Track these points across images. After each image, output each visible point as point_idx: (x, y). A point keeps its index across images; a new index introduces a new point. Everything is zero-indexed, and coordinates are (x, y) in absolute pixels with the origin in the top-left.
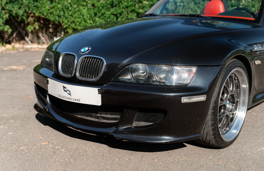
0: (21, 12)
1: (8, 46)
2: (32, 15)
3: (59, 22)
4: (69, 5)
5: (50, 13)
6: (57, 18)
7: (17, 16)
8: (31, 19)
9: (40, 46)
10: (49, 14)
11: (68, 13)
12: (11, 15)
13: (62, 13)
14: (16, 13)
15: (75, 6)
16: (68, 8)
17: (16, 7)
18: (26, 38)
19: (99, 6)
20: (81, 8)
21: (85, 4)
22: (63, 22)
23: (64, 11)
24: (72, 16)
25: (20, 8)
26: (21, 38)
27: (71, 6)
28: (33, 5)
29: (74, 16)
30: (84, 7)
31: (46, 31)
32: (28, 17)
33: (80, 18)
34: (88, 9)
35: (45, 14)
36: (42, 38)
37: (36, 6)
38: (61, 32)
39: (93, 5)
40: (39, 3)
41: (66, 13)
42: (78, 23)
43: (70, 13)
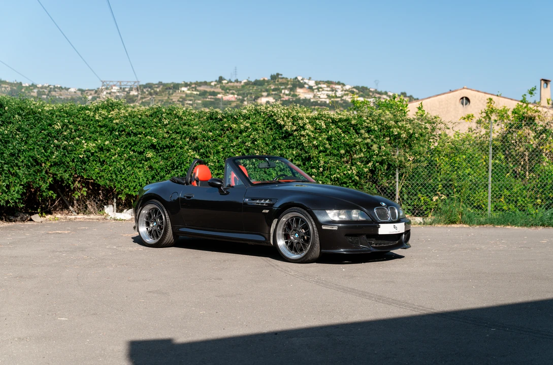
0: (66, 176)
1: (49, 216)
3: (111, 187)
4: (122, 167)
5: (100, 177)
6: (108, 182)
7: (62, 180)
8: (77, 184)
9: (86, 217)
10: (99, 179)
11: (121, 177)
12: (54, 179)
13: (114, 177)
14: (61, 177)
15: (129, 168)
16: (121, 171)
17: (61, 170)
18: (70, 207)
19: (157, 168)
20: (137, 170)
21: (141, 165)
22: (115, 187)
23: (116, 174)
24: (126, 180)
25: (65, 171)
26: (64, 206)
27: (125, 168)
28: (80, 168)
29: (128, 180)
30: (140, 169)
31: (95, 197)
32: (73, 182)
33: (135, 181)
34: (144, 172)
35: (94, 178)
36: (90, 207)
37: (84, 169)
38: (113, 199)
39: (150, 167)
40: (88, 165)
41: (119, 176)
42: (132, 188)
43: (123, 176)
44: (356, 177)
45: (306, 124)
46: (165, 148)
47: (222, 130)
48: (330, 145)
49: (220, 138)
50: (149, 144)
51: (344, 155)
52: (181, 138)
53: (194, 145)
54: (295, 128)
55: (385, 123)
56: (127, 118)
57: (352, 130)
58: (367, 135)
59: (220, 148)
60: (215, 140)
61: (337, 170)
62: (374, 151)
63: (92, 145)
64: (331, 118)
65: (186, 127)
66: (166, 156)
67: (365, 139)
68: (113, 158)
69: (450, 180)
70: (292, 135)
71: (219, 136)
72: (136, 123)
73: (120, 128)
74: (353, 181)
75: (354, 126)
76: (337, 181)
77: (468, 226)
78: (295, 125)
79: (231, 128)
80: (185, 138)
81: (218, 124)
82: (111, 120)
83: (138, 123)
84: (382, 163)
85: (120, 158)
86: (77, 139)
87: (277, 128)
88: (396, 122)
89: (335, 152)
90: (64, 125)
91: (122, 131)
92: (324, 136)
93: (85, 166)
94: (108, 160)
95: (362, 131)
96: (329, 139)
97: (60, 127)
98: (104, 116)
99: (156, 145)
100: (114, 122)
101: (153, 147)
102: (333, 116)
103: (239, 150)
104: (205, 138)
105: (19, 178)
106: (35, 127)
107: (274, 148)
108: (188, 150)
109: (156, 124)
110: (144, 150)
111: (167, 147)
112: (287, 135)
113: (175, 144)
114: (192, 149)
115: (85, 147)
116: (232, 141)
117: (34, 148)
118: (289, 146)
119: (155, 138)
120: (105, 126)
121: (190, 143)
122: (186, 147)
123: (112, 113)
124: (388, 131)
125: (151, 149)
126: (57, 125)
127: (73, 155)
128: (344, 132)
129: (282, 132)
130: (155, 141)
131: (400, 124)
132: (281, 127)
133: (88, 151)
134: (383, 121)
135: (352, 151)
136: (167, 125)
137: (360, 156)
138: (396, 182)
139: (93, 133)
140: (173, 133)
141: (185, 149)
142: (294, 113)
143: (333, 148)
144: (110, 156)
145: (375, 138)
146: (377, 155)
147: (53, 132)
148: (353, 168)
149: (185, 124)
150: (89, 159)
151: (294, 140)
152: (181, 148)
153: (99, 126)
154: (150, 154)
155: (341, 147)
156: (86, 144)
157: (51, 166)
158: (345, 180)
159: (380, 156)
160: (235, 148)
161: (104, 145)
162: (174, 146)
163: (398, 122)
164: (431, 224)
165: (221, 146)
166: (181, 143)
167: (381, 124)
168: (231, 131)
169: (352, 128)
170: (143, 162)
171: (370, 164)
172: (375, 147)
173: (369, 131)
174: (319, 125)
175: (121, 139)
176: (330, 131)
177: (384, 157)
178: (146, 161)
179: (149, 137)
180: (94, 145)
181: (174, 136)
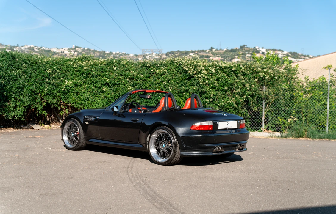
0: (54, 101)
1: (46, 126)
2: (63, 104)
4: (89, 97)
6: (79, 105)
7: (51, 104)
8: (62, 107)
10: (74, 103)
12: (47, 104)
13: (83, 102)
14: (51, 102)
15: (92, 97)
16: (88, 99)
17: (51, 98)
18: (61, 121)
19: (109, 97)
20: (97, 98)
21: (100, 96)
24: (90, 104)
25: (54, 99)
28: (64, 97)
29: (92, 104)
30: (99, 98)
32: (60, 105)
33: (96, 106)
34: (102, 99)
35: (71, 103)
37: (66, 98)
39: (105, 97)
40: (68, 95)
41: (86, 102)
43: (89, 102)
44: (235, 105)
45: (202, 70)
46: (115, 85)
47: (149, 73)
48: (218, 83)
49: (148, 79)
50: (105, 82)
51: (227, 90)
52: (124, 79)
53: (132, 83)
54: (195, 72)
55: (255, 70)
56: (92, 66)
57: (233, 74)
58: (242, 77)
59: (148, 85)
60: (145, 80)
61: (223, 100)
62: (247, 88)
63: (70, 83)
64: (219, 66)
65: (127, 72)
66: (115, 90)
67: (241, 80)
68: (83, 91)
69: (300, 108)
70: (193, 77)
71: (148, 77)
72: (97, 69)
73: (87, 72)
74: (233, 108)
75: (234, 72)
76: (223, 107)
77: (311, 139)
78: (196, 71)
79: (156, 72)
80: (126, 79)
81: (147, 69)
82: (83, 67)
83: (99, 69)
84: (252, 96)
85: (87, 91)
86: (62, 79)
87: (184, 72)
88: (263, 69)
89: (221, 88)
90: (54, 70)
91: (89, 74)
92: (214, 78)
93: (66, 96)
94: (80, 92)
95: (239, 75)
96: (217, 80)
97: (51, 72)
98: (79, 65)
99: (109, 83)
100: (84, 68)
101: (107, 84)
102: (220, 65)
103: (160, 86)
104: (139, 78)
105: (23, 102)
106: (36, 71)
107: (182, 85)
108: (128, 86)
109: (109, 70)
110: (101, 86)
111: (116, 84)
112: (190, 77)
113: (120, 82)
114: (130, 85)
115: (66, 84)
116: (155, 81)
117: (33, 84)
118: (192, 84)
119: (108, 79)
120: (79, 71)
121: (130, 82)
122: (127, 84)
123: (84, 63)
124: (257, 74)
125: (106, 85)
126: (49, 70)
127: (59, 88)
128: (227, 75)
129: (187, 75)
130: (108, 80)
131: (265, 70)
132: (186, 72)
133: (68, 87)
134: (253, 68)
135: (233, 88)
136: (115, 70)
137: (238, 91)
138: (263, 109)
139: (72, 75)
140: (119, 75)
141: (126, 85)
142: (195, 63)
143: (220, 86)
144: (81, 90)
145: (247, 79)
146: (249, 91)
147: (47, 74)
148: (233, 99)
149: (127, 70)
150: (69, 92)
151: (195, 80)
152: (124, 85)
153: (76, 71)
154: (104, 89)
155: (225, 85)
156: (67, 82)
157: (44, 95)
158: (227, 107)
159: (251, 91)
160: (158, 85)
161: (78, 83)
162: (119, 84)
163: (264, 68)
164: (286, 137)
165: (149, 84)
166: (124, 81)
167: (252, 70)
168: (155, 74)
169: (233, 73)
170: (101, 93)
171: (245, 96)
172: (247, 85)
173: (244, 75)
174: (211, 70)
175: (88, 79)
176: (218, 75)
177: (253, 92)
178: (103, 93)
179: (104, 78)
180: (72, 82)
181: (120, 77)
